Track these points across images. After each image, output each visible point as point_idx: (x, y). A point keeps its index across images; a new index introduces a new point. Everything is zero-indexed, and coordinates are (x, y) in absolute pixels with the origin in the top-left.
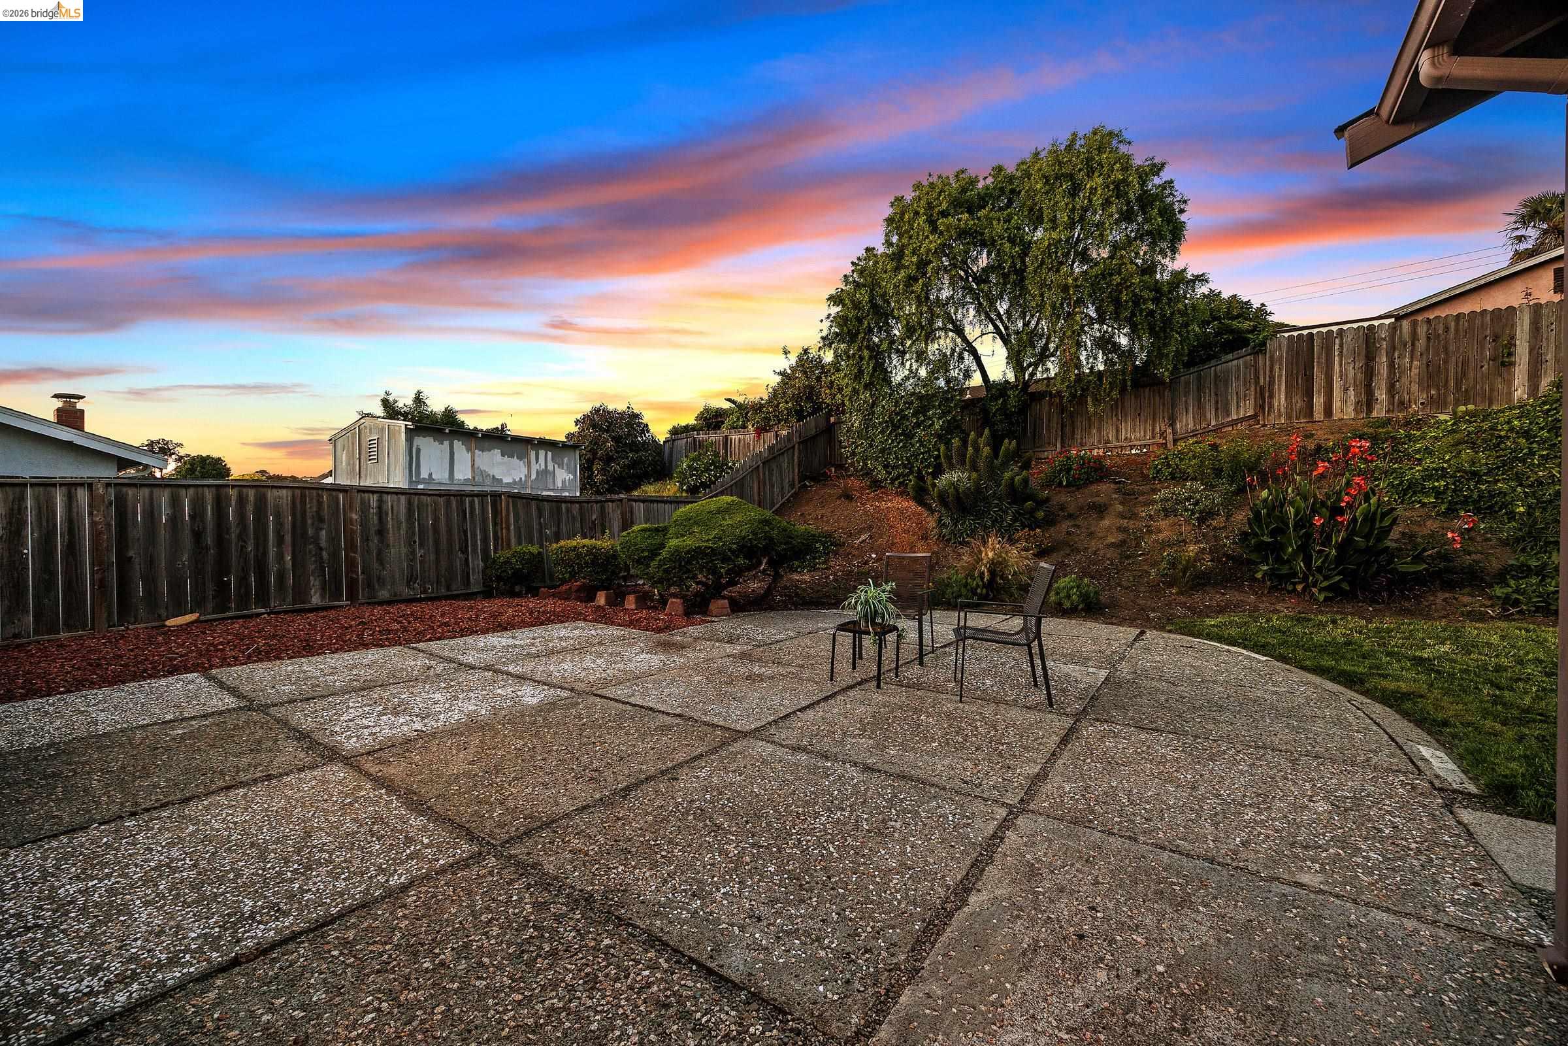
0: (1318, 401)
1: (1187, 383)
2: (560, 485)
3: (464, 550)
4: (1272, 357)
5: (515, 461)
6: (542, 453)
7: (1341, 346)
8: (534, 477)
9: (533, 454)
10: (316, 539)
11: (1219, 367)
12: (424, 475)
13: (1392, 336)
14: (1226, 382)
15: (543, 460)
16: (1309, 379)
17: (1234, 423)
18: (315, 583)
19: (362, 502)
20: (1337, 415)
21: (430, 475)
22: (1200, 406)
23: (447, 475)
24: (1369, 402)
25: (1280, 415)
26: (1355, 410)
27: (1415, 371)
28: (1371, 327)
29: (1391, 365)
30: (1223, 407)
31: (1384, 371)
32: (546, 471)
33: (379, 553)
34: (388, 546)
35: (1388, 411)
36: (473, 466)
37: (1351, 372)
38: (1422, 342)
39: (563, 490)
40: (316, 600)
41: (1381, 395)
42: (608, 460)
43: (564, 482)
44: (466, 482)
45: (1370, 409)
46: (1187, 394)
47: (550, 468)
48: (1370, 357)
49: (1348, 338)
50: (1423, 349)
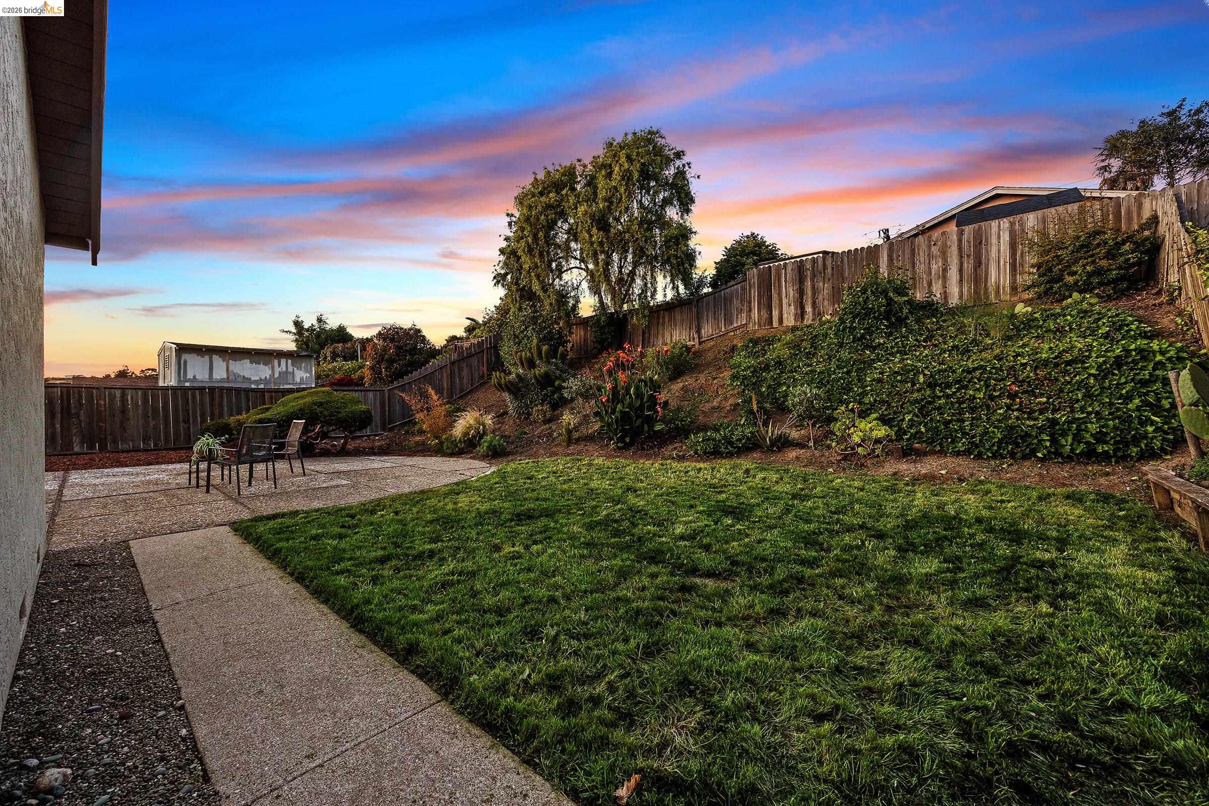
0: (775, 314)
1: (708, 303)
2: (298, 380)
3: (187, 421)
4: (750, 283)
5: (262, 366)
6: (283, 361)
7: (786, 274)
8: (277, 375)
9: (276, 362)
10: (78, 415)
11: (728, 290)
12: (190, 376)
13: (813, 267)
14: (731, 301)
15: (284, 365)
16: (770, 298)
17: (735, 330)
18: (76, 440)
19: (110, 394)
20: (785, 323)
21: (194, 377)
22: (716, 319)
23: (207, 376)
24: (801, 314)
25: (755, 324)
26: (795, 319)
27: (826, 291)
28: (801, 261)
29: (813, 287)
30: (729, 320)
31: (809, 292)
32: (287, 372)
33: (122, 423)
34: (128, 419)
35: (812, 320)
36: (227, 370)
37: (792, 293)
38: (829, 270)
39: (300, 384)
40: (77, 449)
41: (809, 309)
42: (391, 361)
43: (302, 379)
44: (222, 380)
45: (803, 319)
46: (708, 310)
47: (290, 369)
48: (801, 281)
49: (789, 268)
50: (830, 276)
